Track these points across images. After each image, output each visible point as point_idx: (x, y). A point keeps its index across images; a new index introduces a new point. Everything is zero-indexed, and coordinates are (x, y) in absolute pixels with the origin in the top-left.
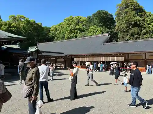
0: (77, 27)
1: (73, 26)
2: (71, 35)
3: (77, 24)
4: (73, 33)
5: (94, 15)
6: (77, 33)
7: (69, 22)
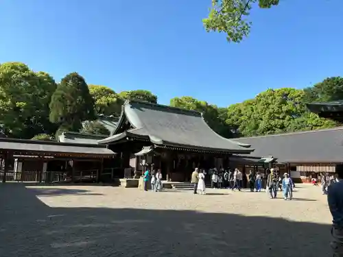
0: (285, 108)
1: (275, 107)
2: (273, 123)
3: (284, 102)
4: (277, 120)
5: (317, 87)
6: (283, 119)
7: (265, 100)
